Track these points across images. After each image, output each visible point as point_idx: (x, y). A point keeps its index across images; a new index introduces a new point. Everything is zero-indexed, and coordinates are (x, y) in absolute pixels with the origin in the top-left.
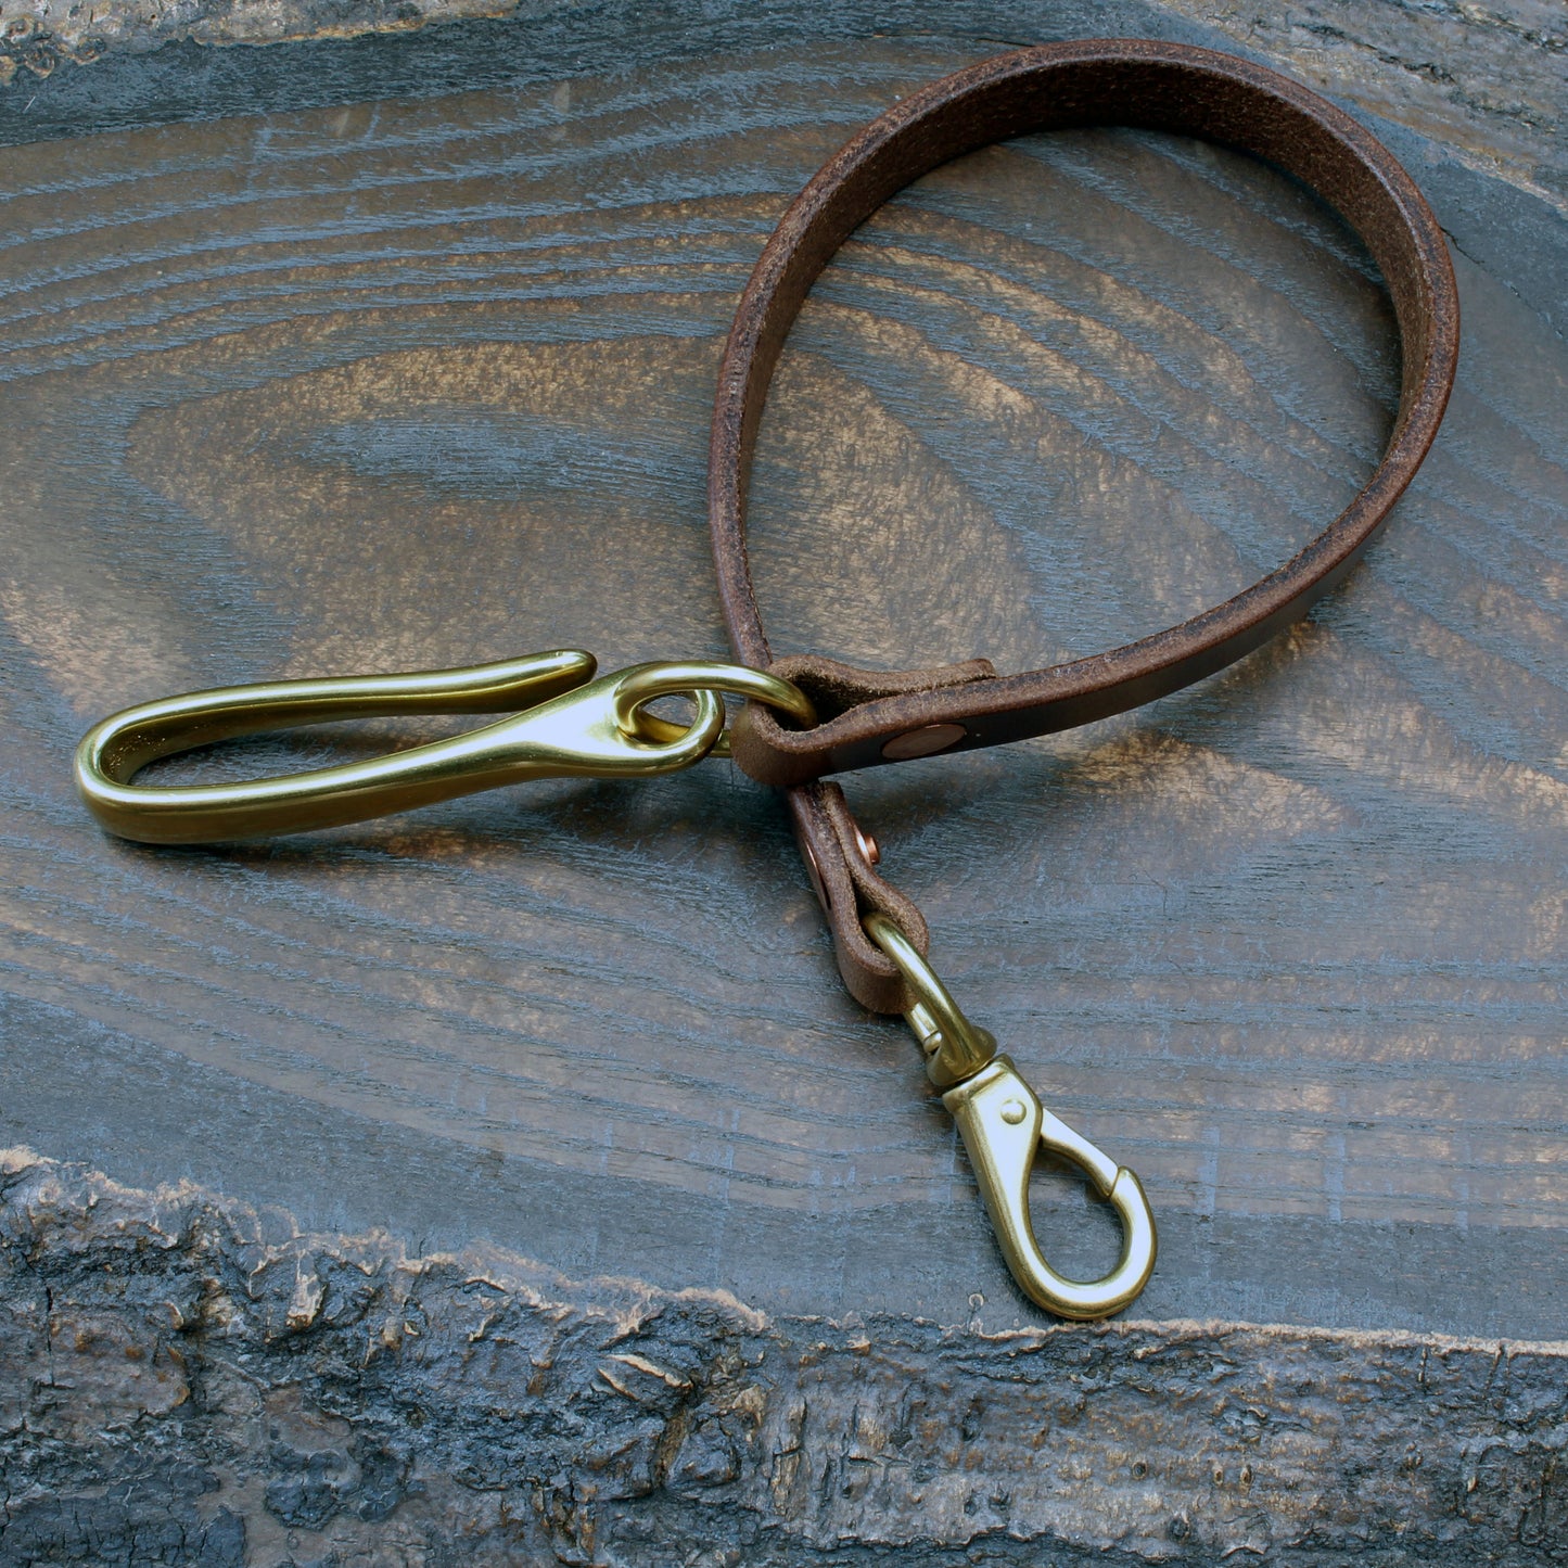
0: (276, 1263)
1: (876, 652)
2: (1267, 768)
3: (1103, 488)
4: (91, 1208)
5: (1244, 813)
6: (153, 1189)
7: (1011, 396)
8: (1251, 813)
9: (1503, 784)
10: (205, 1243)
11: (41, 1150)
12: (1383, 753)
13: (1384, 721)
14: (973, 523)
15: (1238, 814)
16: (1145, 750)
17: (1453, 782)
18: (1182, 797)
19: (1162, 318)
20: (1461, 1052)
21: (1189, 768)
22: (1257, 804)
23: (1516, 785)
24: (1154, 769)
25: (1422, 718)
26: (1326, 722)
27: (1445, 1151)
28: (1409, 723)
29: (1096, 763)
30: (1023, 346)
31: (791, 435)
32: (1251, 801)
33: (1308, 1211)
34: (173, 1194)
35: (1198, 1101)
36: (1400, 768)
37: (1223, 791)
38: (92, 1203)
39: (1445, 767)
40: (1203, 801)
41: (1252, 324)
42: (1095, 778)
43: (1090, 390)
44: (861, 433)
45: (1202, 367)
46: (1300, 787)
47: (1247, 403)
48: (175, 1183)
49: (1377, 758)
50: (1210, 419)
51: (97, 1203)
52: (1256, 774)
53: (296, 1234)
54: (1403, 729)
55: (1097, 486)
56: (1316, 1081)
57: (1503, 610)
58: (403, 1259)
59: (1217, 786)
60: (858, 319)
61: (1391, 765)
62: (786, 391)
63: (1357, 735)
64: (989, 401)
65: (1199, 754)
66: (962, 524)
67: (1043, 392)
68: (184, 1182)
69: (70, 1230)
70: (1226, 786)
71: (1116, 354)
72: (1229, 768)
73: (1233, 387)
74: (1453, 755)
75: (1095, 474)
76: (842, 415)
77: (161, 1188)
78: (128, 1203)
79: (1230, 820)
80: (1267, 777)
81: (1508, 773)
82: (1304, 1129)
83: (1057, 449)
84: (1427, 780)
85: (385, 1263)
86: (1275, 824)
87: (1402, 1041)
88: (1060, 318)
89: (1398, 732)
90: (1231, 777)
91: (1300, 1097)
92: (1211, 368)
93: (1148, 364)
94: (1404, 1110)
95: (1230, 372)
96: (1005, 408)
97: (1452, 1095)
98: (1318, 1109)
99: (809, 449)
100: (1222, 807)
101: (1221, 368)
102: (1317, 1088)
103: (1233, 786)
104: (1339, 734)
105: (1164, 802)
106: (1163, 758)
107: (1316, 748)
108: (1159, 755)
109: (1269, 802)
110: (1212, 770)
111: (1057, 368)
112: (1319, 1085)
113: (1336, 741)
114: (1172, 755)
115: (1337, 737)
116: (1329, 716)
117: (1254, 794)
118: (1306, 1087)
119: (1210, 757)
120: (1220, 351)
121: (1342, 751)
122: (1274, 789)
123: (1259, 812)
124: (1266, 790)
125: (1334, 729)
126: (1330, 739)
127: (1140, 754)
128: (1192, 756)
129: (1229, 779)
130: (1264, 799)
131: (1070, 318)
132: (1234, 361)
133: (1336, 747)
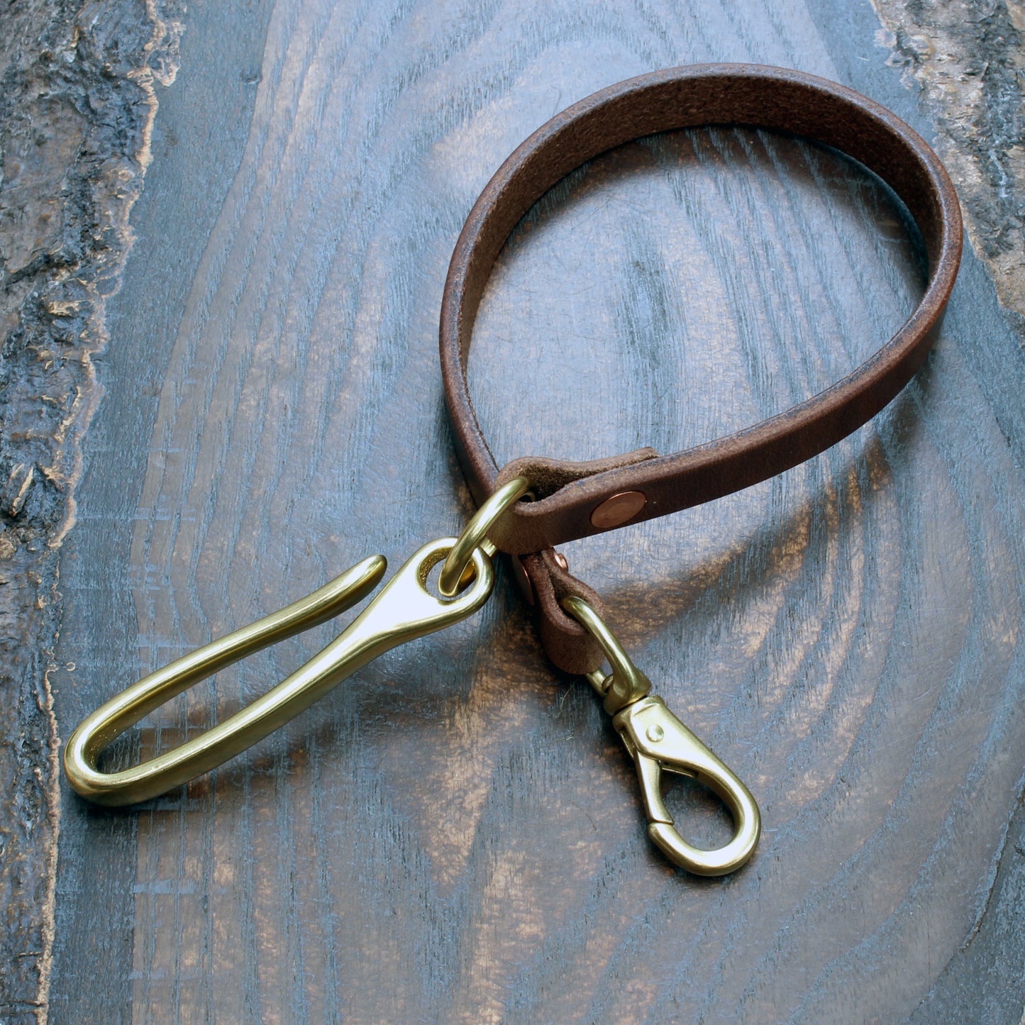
0: (85, 290)
2: (479, 830)
4: (116, 196)
5: (441, 817)
6: (130, 224)
7: (755, 643)
8: (441, 821)
9: (486, 999)
10: (99, 257)
11: (149, 168)
12: (501, 911)
13: (528, 912)
14: (647, 626)
15: (439, 812)
16: (487, 747)
17: (483, 963)
18: (448, 774)
19: (843, 739)
20: (265, 973)
21: (472, 777)
22: (448, 825)
23: (485, 1009)
24: (468, 755)
25: (533, 938)
26: (521, 870)
27: (188, 962)
28: (528, 929)
29: (468, 717)
30: (799, 647)
32: (451, 820)
33: (139, 870)
34: (126, 233)
35: (218, 796)
36: (490, 924)
37: (457, 801)
38: (120, 196)
39: (494, 957)
40: (447, 789)
41: (852, 803)
42: (457, 717)
43: (771, 694)
44: (706, 549)
45: (806, 770)
46: (466, 854)
47: (780, 804)
48: (134, 234)
49: (496, 906)
50: (763, 778)
51: (119, 199)
52: (472, 823)
53: (103, 297)
54: (523, 926)
55: (692, 704)
56: (237, 872)
57: (634, 997)
58: (90, 352)
59: (459, 797)
60: (800, 540)
61: (491, 917)
62: (733, 500)
63: (512, 892)
64: (748, 628)
65: (484, 785)
66: (645, 619)
67: (764, 664)
68: (135, 238)
69: (104, 191)
70: (462, 803)
71: (805, 710)
72: (475, 804)
73: (793, 792)
74: (504, 962)
75: (700, 701)
76: (720, 536)
77: (131, 228)
78: (121, 213)
79: (434, 807)
80: (471, 831)
81: (494, 1002)
82: (200, 865)
83: (718, 676)
84: (482, 943)
85: (87, 343)
86: (434, 839)
87: (270, 930)
88: (829, 670)
89: (517, 922)
90: (468, 807)
91: (223, 862)
92: (806, 776)
93: (802, 732)
94: (218, 933)
95: (806, 789)
96: (745, 639)
97: (231, 966)
98: (216, 874)
99: (688, 518)
100: (443, 801)
101: (808, 783)
102: (232, 874)
103: (461, 808)
104: (512, 879)
105: (443, 762)
106: (478, 760)
107: (499, 864)
108: (480, 757)
109: (452, 833)
110: (472, 793)
111: (785, 671)
112: (234, 875)
113: (506, 877)
114: (481, 766)
115: (509, 878)
116: (526, 871)
117: (456, 822)
118: (232, 865)
119: (483, 791)
120: (823, 782)
121: (498, 882)
122: (462, 836)
123: (443, 827)
124: (461, 831)
125: (515, 875)
126: (508, 873)
127: (479, 745)
128: (482, 779)
129: (466, 805)
130: (453, 829)
131: (830, 676)
132: (816, 792)
133: (501, 878)
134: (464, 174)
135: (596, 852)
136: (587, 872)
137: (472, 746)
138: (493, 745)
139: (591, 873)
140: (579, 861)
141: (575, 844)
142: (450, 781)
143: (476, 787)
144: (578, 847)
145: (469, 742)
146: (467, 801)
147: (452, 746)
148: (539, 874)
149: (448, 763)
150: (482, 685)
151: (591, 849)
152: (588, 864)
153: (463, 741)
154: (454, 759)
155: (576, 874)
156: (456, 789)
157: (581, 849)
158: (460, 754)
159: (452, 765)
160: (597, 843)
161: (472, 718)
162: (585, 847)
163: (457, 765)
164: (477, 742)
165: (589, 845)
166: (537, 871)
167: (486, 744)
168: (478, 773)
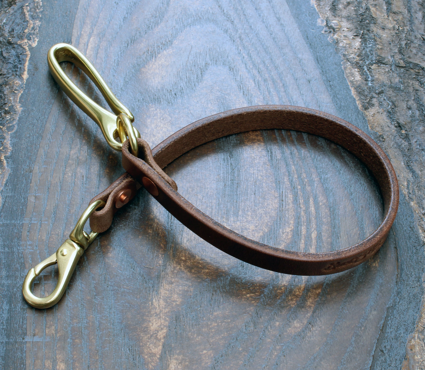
0: (2, 130)
1: (185, 242)
2: (163, 347)
3: (248, 295)
4: (14, 92)
5: (148, 342)
6: (19, 103)
8: (148, 343)
10: (7, 116)
11: (27, 80)
14: (230, 262)
15: (147, 340)
16: (166, 313)
18: (151, 324)
19: (310, 307)
21: (161, 325)
22: (151, 345)
24: (159, 316)
26: (181, 363)
29: (159, 301)
31: (249, 213)
32: (152, 343)
33: (27, 366)
34: (18, 107)
35: (58, 335)
37: (155, 335)
38: (15, 92)
40: (150, 330)
41: (314, 332)
42: (154, 301)
43: (280, 289)
44: (253, 231)
45: (295, 319)
46: (158, 356)
47: (285, 333)
48: (21, 107)
50: (277, 323)
51: (15, 93)
52: (161, 344)
53: (9, 133)
55: (248, 294)
56: (66, 366)
58: (4, 155)
59: (155, 333)
60: (291, 226)
65: (165, 328)
66: (229, 259)
67: (277, 277)
68: (22, 108)
69: (9, 90)
70: (156, 336)
71: (294, 295)
72: (162, 336)
73: (290, 329)
75: (252, 292)
76: (259, 225)
77: (20, 104)
78: (16, 99)
79: (145, 338)
80: (161, 347)
82: (51, 363)
83: (259, 282)
85: (3, 151)
86: (145, 351)
90: (159, 337)
91: (61, 362)
92: (295, 322)
93: (293, 304)
95: (295, 327)
98: (58, 367)
99: (246, 218)
100: (149, 335)
101: (296, 325)
102: (64, 366)
103: (156, 338)
104: (177, 367)
105: (149, 319)
106: (163, 318)
107: (172, 360)
108: (164, 317)
109: (152, 348)
110: (161, 332)
111: (286, 279)
112: (65, 367)
113: (175, 366)
114: (164, 320)
115: (176, 366)
116: (183, 363)
117: (154, 344)
118: (64, 363)
119: (165, 331)
120: (302, 324)
121: (172, 368)
122: (157, 349)
123: (149, 346)
124: (156, 347)
125: (179, 365)
126: (175, 364)
127: (163, 312)
128: (165, 326)
129: (158, 337)
130: (153, 347)
131: (304, 281)
132: (299, 328)
133: (173, 366)
134: (153, 80)
135: (211, 355)
136: (207, 363)
137: (160, 313)
138: (169, 312)
139: (209, 363)
140: (204, 358)
141: (202, 352)
142: (152, 327)
143: (162, 329)
144: (203, 353)
145: (159, 311)
146: (159, 335)
147: (152, 313)
148: (188, 364)
149: (151, 320)
150: (164, 288)
151: (209, 354)
152: (208, 360)
153: (157, 310)
154: (153, 318)
155: (203, 364)
156: (154, 330)
157: (205, 354)
158: (155, 316)
159: (152, 321)
160: (211, 351)
161: (160, 301)
162: (206, 353)
163: (154, 320)
164: (162, 311)
165: (208, 352)
166: (187, 363)
167: (166, 311)
168: (163, 324)
